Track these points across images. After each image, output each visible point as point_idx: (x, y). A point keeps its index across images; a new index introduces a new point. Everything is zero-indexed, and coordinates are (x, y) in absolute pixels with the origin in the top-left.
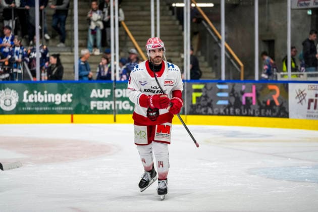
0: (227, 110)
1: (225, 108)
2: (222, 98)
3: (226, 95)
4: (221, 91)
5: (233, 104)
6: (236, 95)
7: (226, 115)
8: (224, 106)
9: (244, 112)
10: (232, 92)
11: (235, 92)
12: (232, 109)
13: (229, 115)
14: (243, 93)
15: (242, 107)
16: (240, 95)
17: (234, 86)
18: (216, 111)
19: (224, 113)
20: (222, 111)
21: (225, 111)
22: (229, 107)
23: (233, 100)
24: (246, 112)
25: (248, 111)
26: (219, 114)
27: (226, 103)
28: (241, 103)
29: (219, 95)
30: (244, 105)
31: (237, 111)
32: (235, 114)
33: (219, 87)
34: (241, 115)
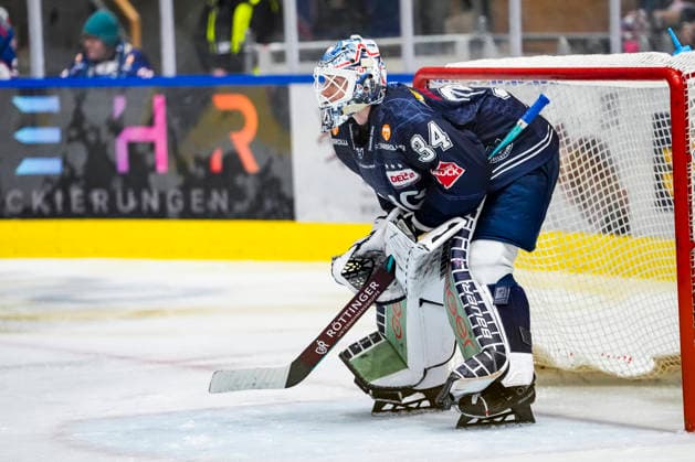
0: (59, 197)
1: (49, 187)
2: (36, 150)
3: (50, 135)
4: (33, 120)
5: (80, 171)
6: (92, 137)
7: (54, 215)
8: (47, 179)
9: (125, 201)
10: (76, 127)
11: (86, 126)
12: (76, 193)
13: (67, 214)
14: (116, 128)
15: (117, 185)
16: (105, 136)
17: (79, 101)
18: (15, 201)
19: (46, 209)
20: (37, 200)
21: (49, 198)
22: (64, 182)
23: (80, 157)
24: (132, 204)
25: (138, 197)
26: (28, 214)
27: (52, 166)
28: (113, 166)
29: (25, 135)
30: (124, 176)
31: (98, 198)
32: (89, 213)
33: (25, 104)
34: (112, 213)
